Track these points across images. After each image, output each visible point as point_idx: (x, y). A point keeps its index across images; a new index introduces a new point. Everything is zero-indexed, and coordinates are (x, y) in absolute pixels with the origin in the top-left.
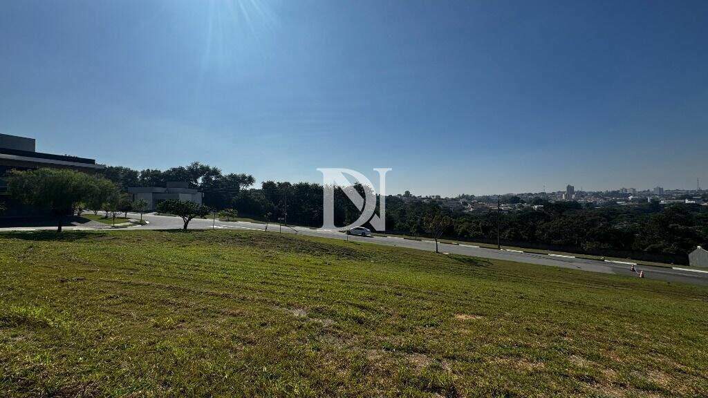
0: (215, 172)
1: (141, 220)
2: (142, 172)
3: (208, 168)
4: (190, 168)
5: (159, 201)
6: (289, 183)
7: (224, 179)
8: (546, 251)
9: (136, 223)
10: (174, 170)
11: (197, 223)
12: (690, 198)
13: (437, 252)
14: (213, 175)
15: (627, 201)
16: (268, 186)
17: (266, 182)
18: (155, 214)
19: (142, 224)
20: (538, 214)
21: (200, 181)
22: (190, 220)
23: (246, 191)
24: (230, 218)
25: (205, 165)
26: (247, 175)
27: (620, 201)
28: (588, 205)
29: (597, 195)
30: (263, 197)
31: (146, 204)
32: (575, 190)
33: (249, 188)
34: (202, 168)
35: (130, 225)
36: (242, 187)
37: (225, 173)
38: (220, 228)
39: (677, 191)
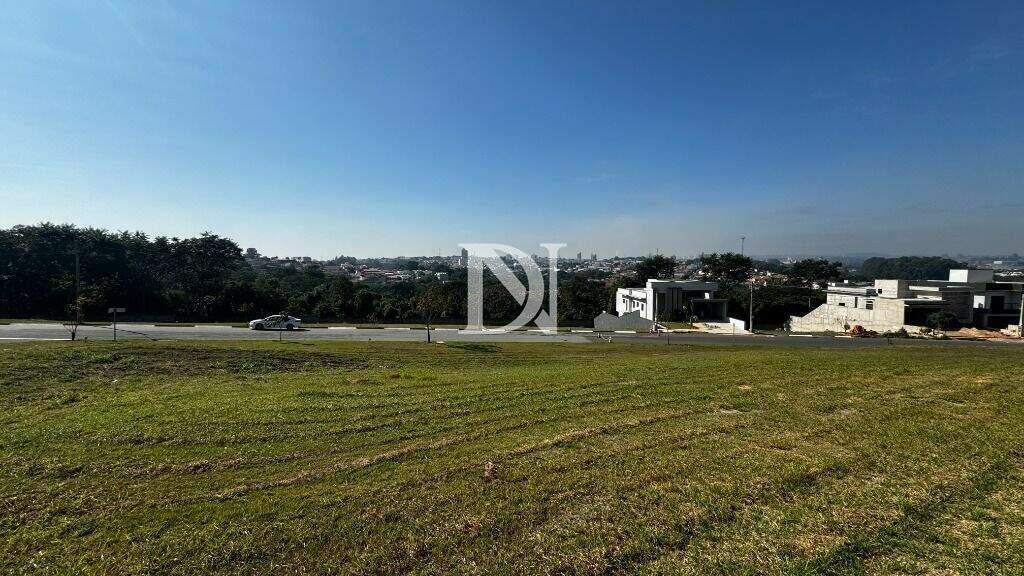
13: (428, 342)
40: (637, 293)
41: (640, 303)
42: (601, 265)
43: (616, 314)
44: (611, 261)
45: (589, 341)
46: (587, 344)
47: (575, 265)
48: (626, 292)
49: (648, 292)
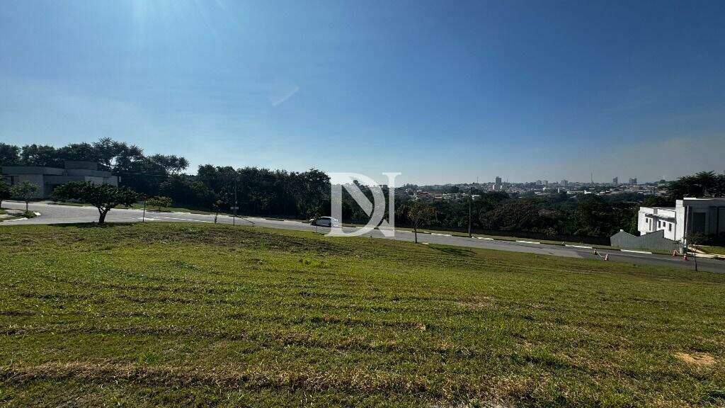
0: (135, 152)
1: (27, 212)
2: (23, 148)
3: (123, 147)
4: (98, 146)
5: (55, 186)
6: (231, 168)
7: (147, 160)
8: (513, 238)
9: (19, 215)
10: (75, 147)
11: (117, 214)
12: (588, 190)
13: (416, 242)
14: (132, 155)
15: (542, 192)
16: (206, 171)
17: (204, 165)
18: (49, 204)
19: (28, 217)
20: (477, 204)
21: (113, 162)
22: (108, 209)
23: (176, 175)
24: (162, 208)
25: (120, 141)
26: (178, 157)
27: (538, 191)
28: (514, 194)
29: (519, 186)
30: (201, 184)
31: (33, 189)
32: (502, 181)
33: (182, 172)
34: (116, 145)
35: (7, 219)
36: (171, 171)
37: (148, 153)
38: (152, 219)
39: (578, 184)
40: (664, 213)
41: (667, 223)
42: (641, 188)
43: (638, 234)
44: (656, 184)
45: (580, 257)
46: (577, 259)
47: (608, 188)
48: (650, 211)
49: (679, 211)
